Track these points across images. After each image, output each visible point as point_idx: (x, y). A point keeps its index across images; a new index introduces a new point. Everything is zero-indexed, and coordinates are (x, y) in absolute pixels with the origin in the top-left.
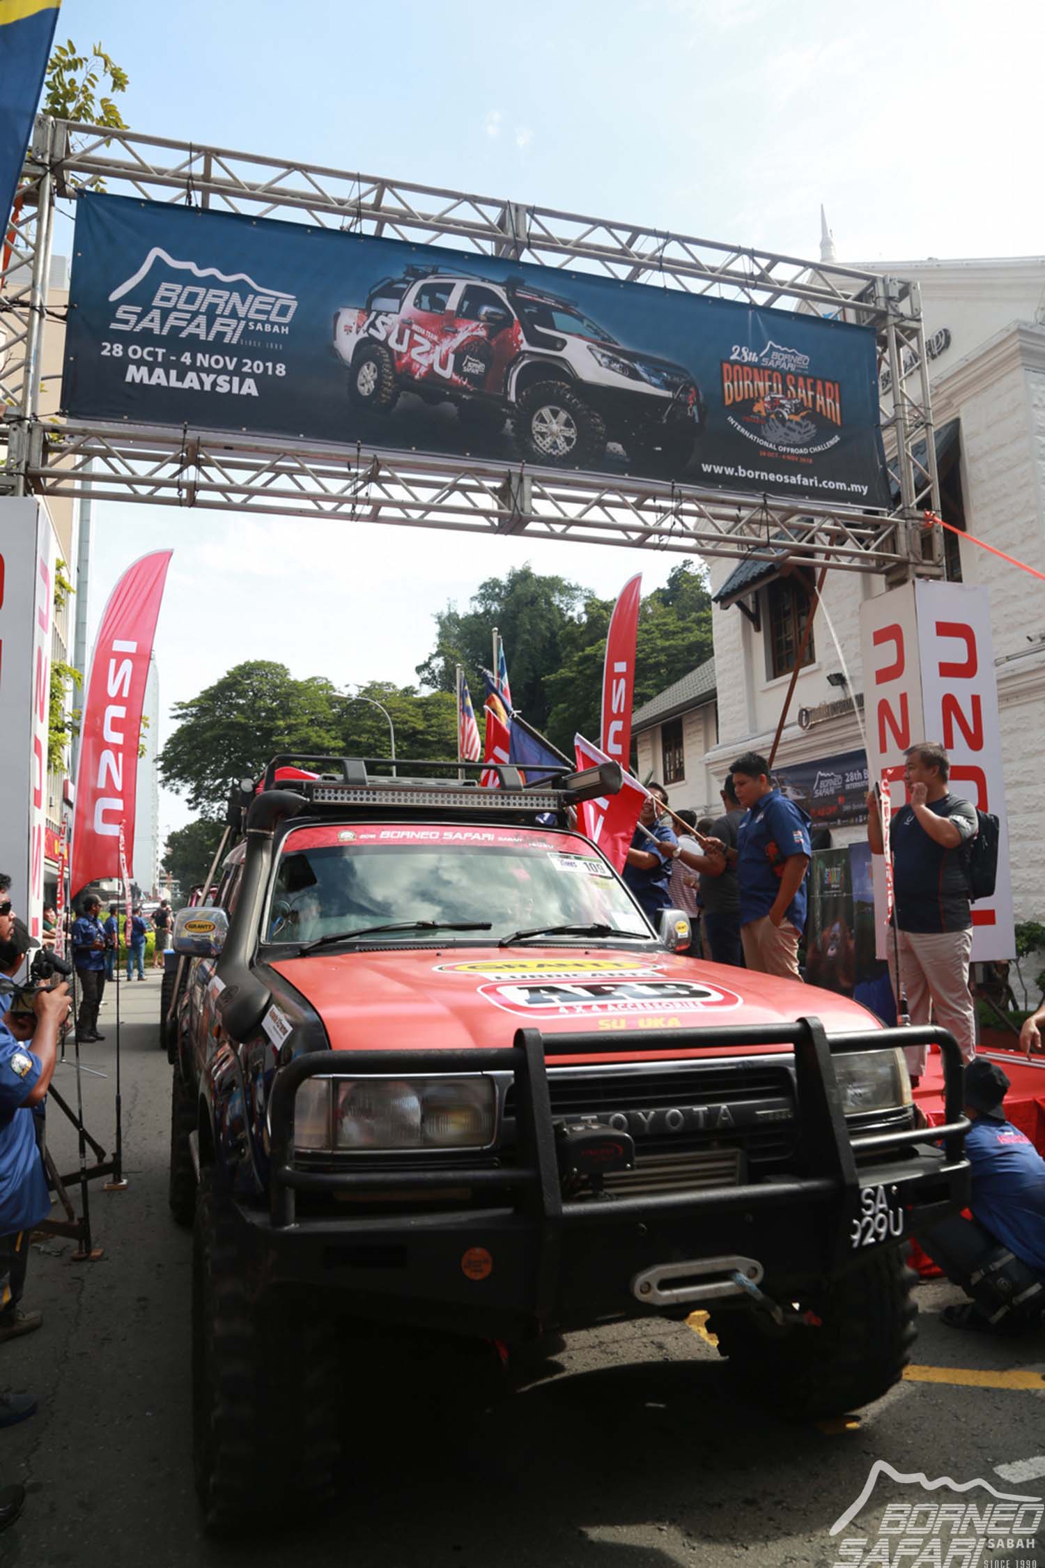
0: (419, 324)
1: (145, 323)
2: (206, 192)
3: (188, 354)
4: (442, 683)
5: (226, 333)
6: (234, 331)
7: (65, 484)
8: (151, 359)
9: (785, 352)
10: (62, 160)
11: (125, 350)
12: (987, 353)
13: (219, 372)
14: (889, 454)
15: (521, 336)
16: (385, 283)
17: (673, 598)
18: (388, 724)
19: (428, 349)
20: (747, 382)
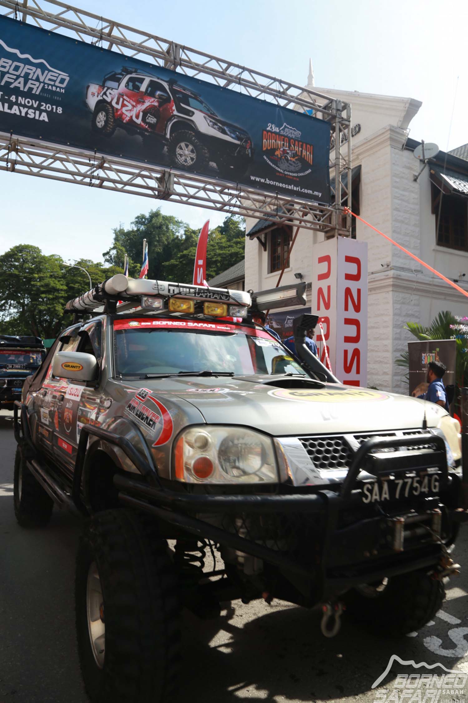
0: (127, 96)
2: (25, 13)
3: (14, 97)
4: (115, 262)
5: (32, 89)
6: (38, 88)
9: (291, 129)
12: (376, 137)
13: (30, 108)
15: (174, 108)
16: (112, 74)
17: (225, 231)
18: (89, 279)
19: (130, 109)
20: (273, 141)
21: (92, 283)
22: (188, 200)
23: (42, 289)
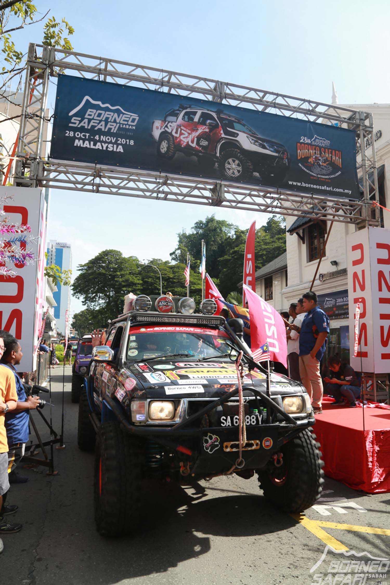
0: (184, 126)
1: (82, 124)
2: (105, 75)
3: (97, 136)
4: (180, 260)
5: (111, 129)
6: (115, 128)
7: (51, 183)
8: (84, 137)
9: (321, 139)
10: (53, 63)
11: (74, 134)
13: (109, 143)
15: (222, 132)
16: (172, 110)
17: (269, 230)
18: (159, 275)
19: (187, 136)
20: (306, 151)
21: (162, 277)
22: (236, 205)
23: (123, 284)
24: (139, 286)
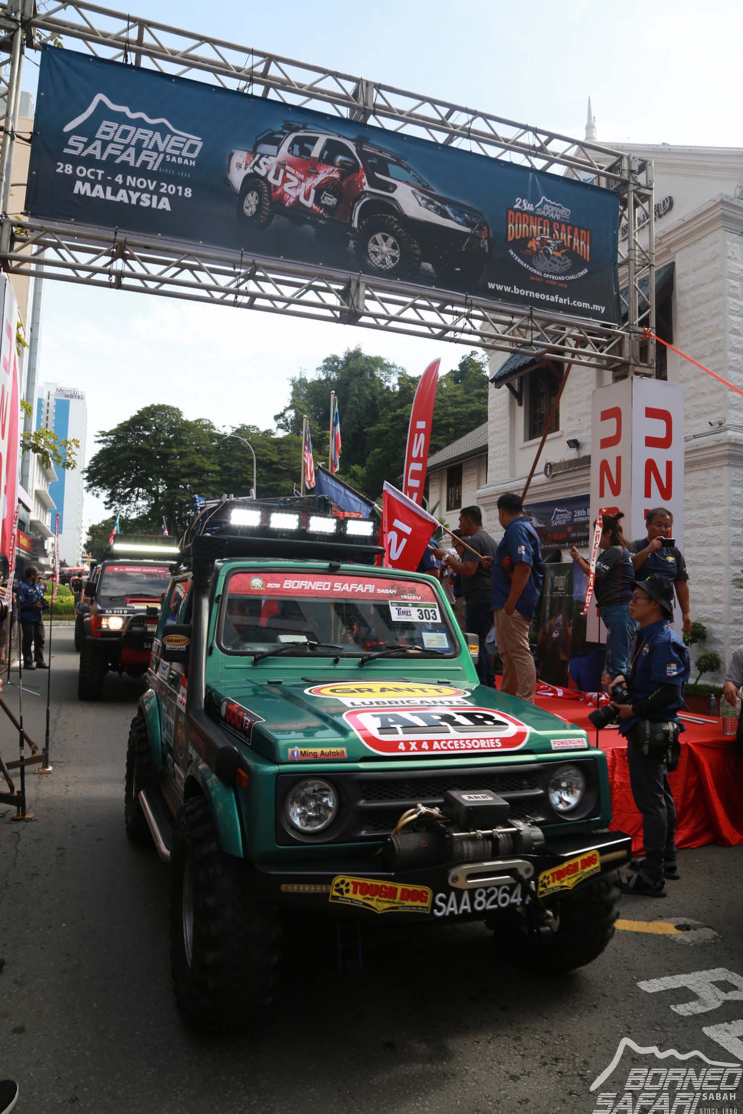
0: (291, 166)
1: (90, 150)
2: (139, 54)
3: (120, 176)
4: (293, 429)
5: (149, 162)
6: (156, 161)
7: (25, 266)
8: (93, 178)
9: (554, 205)
10: (31, 19)
11: (74, 170)
12: (698, 216)
13: (143, 191)
14: (622, 285)
15: (364, 180)
16: (268, 133)
17: (462, 378)
18: (252, 455)
19: (296, 185)
20: (524, 225)
21: (257, 460)
22: (387, 324)
23: (183, 470)
24: (214, 475)
